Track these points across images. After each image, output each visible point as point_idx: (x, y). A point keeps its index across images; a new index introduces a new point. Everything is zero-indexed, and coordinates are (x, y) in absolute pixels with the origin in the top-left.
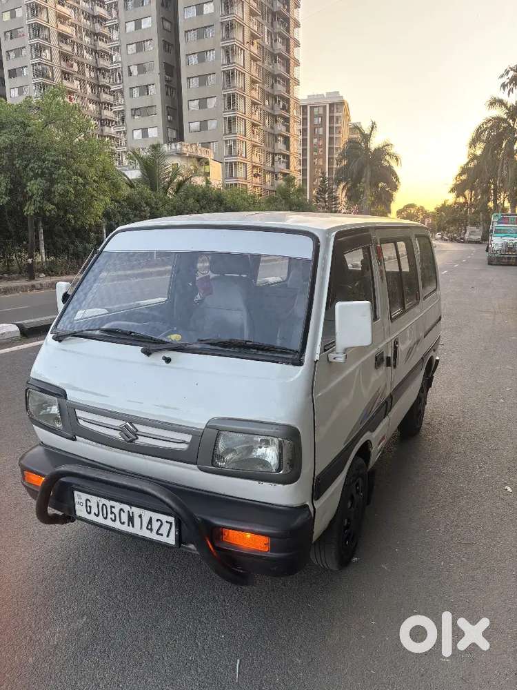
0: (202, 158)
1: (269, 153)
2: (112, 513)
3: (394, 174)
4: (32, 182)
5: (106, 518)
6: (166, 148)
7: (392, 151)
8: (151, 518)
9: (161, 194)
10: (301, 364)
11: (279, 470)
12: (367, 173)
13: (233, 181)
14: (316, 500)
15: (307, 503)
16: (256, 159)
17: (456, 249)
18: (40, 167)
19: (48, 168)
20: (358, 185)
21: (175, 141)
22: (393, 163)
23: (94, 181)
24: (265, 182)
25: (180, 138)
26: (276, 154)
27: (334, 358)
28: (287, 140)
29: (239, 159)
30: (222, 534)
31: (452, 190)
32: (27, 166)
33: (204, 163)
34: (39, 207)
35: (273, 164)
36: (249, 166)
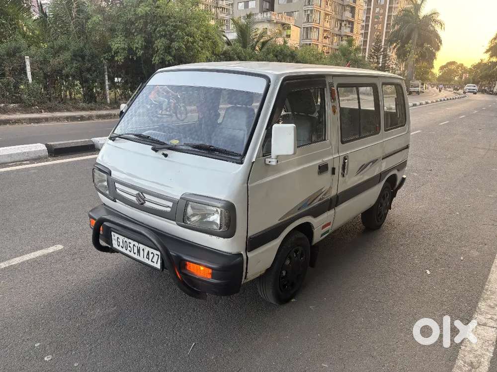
0: (286, 24)
1: (338, 20)
2: (130, 247)
3: (437, 36)
4: (158, 41)
5: (126, 250)
6: (259, 17)
7: (439, 18)
8: (148, 251)
9: (249, 50)
10: (242, 163)
11: (220, 228)
12: (415, 36)
13: (308, 42)
14: (249, 252)
15: (242, 253)
16: (327, 25)
17: (483, 99)
18: (164, 30)
19: (169, 31)
20: (406, 45)
21: (268, 10)
22: (438, 28)
23: (201, 40)
24: (332, 42)
25: (272, 9)
26: (343, 21)
27: (270, 162)
28: (353, 10)
29: (313, 25)
30: (186, 265)
31: (487, 51)
32: (155, 29)
33: (286, 28)
34: (162, 58)
35: (340, 29)
36: (321, 30)
